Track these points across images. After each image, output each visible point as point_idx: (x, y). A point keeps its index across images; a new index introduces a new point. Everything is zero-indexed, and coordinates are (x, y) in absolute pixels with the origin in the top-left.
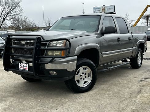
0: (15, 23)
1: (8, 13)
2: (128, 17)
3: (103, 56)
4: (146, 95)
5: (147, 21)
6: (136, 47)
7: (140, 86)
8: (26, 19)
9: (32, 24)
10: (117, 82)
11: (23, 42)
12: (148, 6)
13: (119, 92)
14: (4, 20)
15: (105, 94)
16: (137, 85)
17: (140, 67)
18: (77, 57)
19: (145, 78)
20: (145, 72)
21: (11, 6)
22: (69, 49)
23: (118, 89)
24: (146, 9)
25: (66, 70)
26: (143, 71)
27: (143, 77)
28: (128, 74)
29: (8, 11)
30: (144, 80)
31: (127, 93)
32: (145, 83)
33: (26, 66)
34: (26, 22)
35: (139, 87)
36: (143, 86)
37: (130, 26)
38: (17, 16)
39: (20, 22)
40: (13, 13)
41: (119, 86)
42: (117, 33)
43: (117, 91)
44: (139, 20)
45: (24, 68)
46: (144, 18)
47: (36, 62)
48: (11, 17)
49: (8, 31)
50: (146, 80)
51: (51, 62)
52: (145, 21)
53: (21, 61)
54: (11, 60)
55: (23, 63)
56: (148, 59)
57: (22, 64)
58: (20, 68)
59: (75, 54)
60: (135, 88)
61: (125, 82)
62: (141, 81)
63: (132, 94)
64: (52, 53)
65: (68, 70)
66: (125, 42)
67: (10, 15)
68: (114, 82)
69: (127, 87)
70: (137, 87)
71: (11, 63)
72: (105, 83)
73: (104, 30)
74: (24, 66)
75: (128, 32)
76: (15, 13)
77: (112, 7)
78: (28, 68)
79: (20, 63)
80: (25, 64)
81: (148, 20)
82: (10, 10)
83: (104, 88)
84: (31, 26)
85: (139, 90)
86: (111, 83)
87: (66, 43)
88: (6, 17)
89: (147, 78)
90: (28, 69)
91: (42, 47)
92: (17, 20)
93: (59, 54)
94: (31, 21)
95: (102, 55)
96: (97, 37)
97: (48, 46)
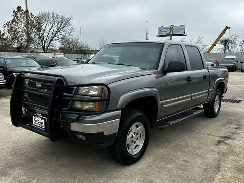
0: (65, 44)
1: (57, 32)
2: (201, 41)
3: (164, 106)
4: (229, 175)
5: (225, 47)
6: (213, 88)
7: (218, 153)
8: (78, 40)
9: (85, 46)
10: (184, 144)
11: (39, 85)
12: (227, 28)
13: (185, 166)
14: (51, 41)
15: (164, 169)
16: (214, 152)
17: (217, 115)
18: (121, 111)
19: (225, 138)
20: (225, 125)
21: (61, 23)
22: (108, 101)
23: (186, 159)
24: (224, 32)
25: (102, 133)
26: (221, 123)
27: (222, 134)
28: (200, 128)
29: (56, 30)
30: (224, 142)
31: (199, 168)
32: (225, 147)
33: (42, 122)
34: (77, 43)
35: (217, 156)
36: (224, 155)
37: (203, 52)
38: (67, 37)
39: (71, 43)
40: (62, 33)
41: (186, 152)
42: (187, 70)
43: (184, 163)
44: (215, 45)
45: (39, 125)
46: (222, 43)
47: (55, 119)
48: (60, 37)
49: (55, 54)
50: (227, 142)
51: (77, 121)
52: (222, 46)
53: (36, 113)
54: (23, 109)
55: (37, 116)
56: (227, 102)
57: (37, 119)
58: (34, 123)
59: (118, 108)
60: (212, 158)
61: (196, 145)
62: (219, 143)
63: (206, 171)
64: (81, 104)
65: (106, 134)
66: (196, 81)
67: (59, 34)
68: (180, 143)
69: (199, 156)
70: (215, 157)
71: (24, 113)
72: (166, 145)
73: (167, 66)
74: (39, 121)
75: (204, 67)
76: (65, 33)
77: (182, 28)
78: (44, 125)
79: (34, 115)
80: (41, 119)
81: (226, 45)
82: (59, 29)
83: (163, 154)
84: (84, 49)
85: (218, 163)
86: (174, 144)
87: (103, 89)
88: (54, 37)
89: (228, 138)
90: (44, 128)
91: (65, 94)
92: (68, 41)
93: (92, 106)
94: (83, 43)
95: (163, 104)
96: (156, 78)
97: (75, 94)
